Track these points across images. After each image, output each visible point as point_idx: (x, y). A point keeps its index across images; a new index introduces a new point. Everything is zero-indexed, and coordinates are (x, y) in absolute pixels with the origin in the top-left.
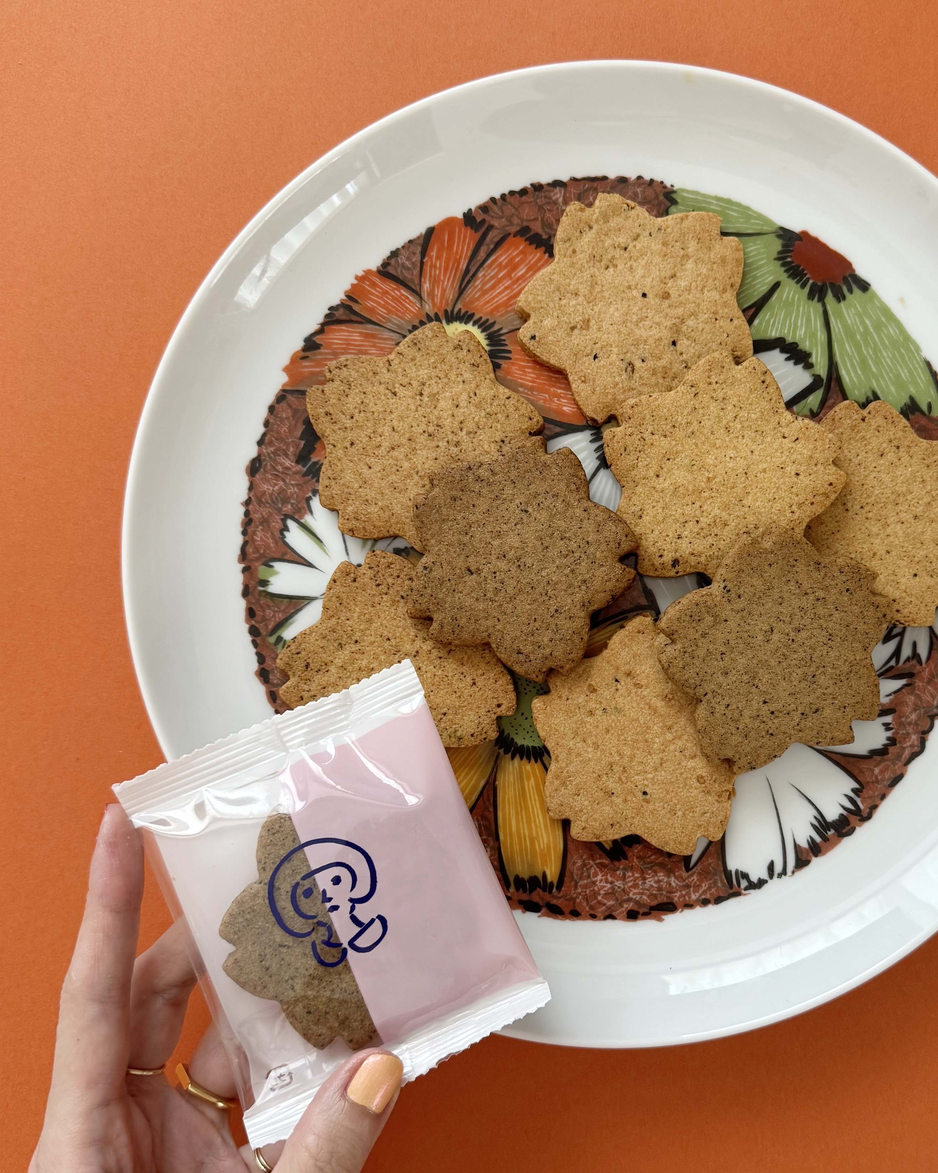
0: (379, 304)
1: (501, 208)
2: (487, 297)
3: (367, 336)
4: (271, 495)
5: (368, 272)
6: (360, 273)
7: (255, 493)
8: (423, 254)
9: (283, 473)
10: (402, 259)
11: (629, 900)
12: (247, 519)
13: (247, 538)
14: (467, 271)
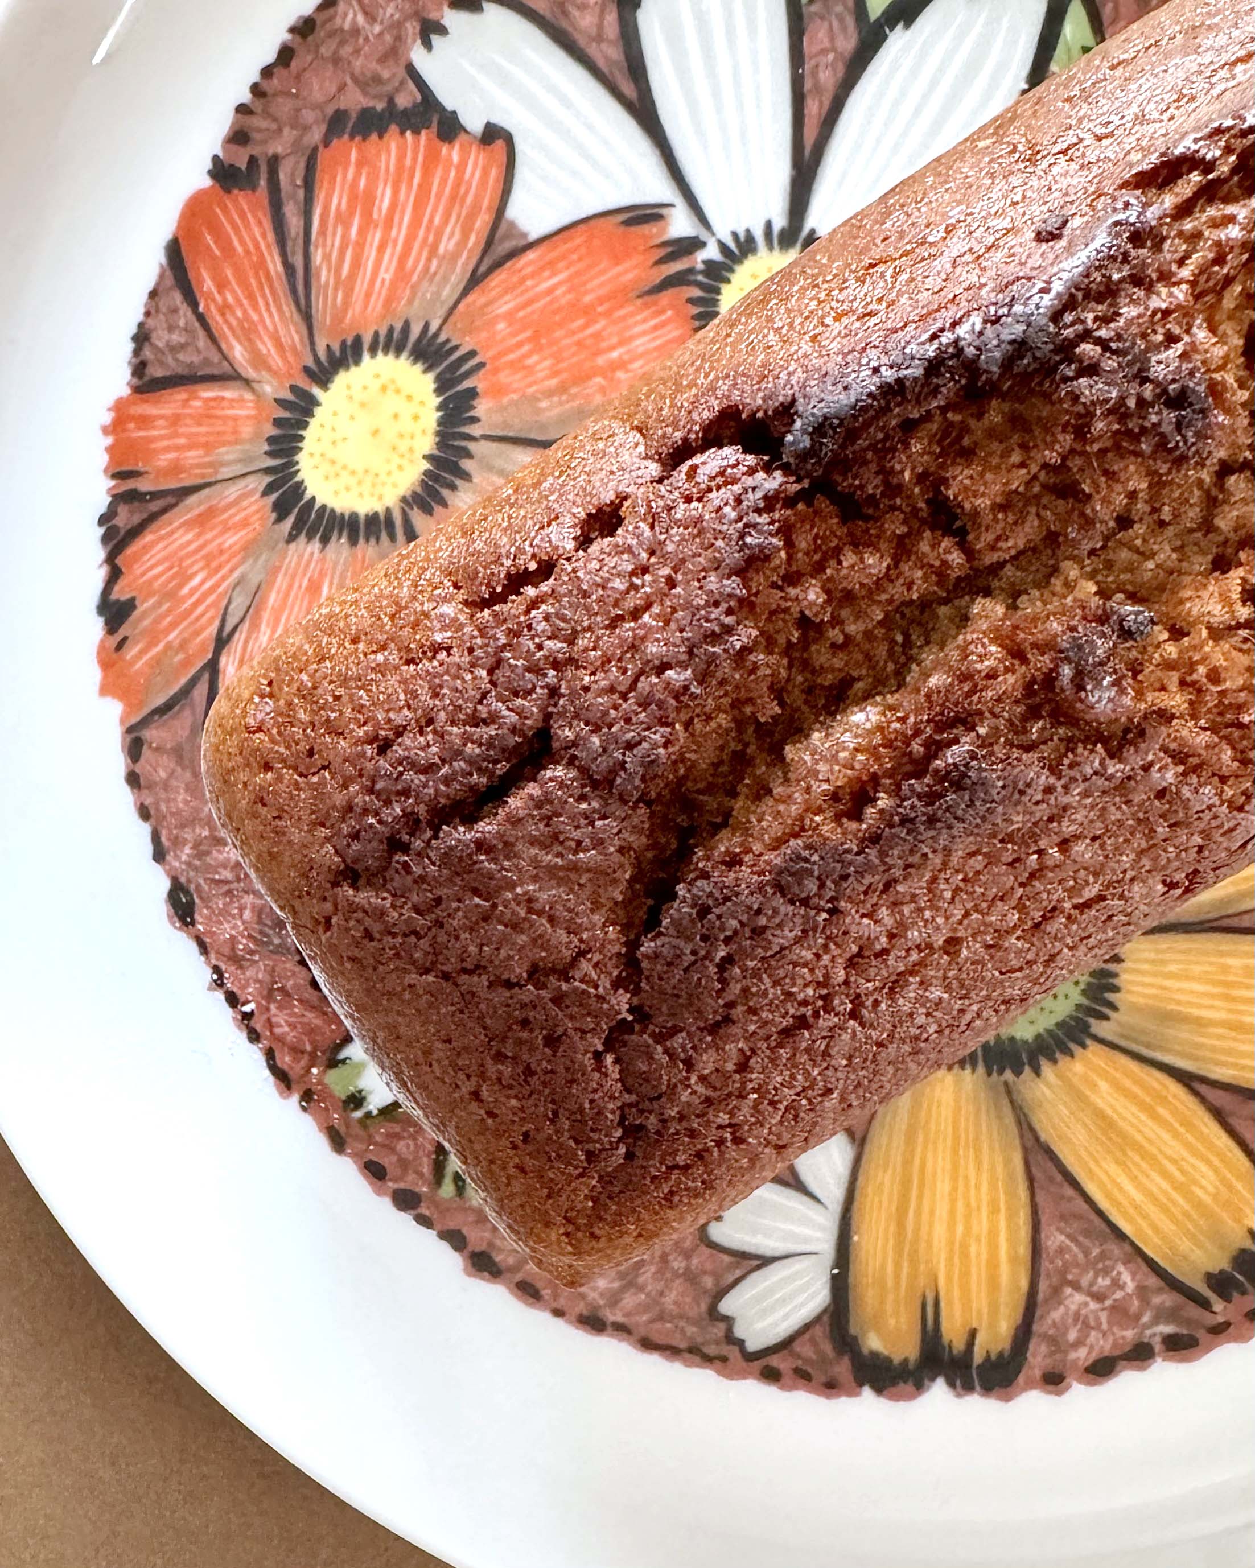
0: (177, 448)
1: (267, 114)
2: (360, 288)
3: (203, 520)
4: (248, 934)
5: (120, 407)
6: (107, 418)
7: (217, 952)
8: (191, 300)
10: (161, 338)
12: (240, 1010)
13: (265, 1043)
14: (289, 268)
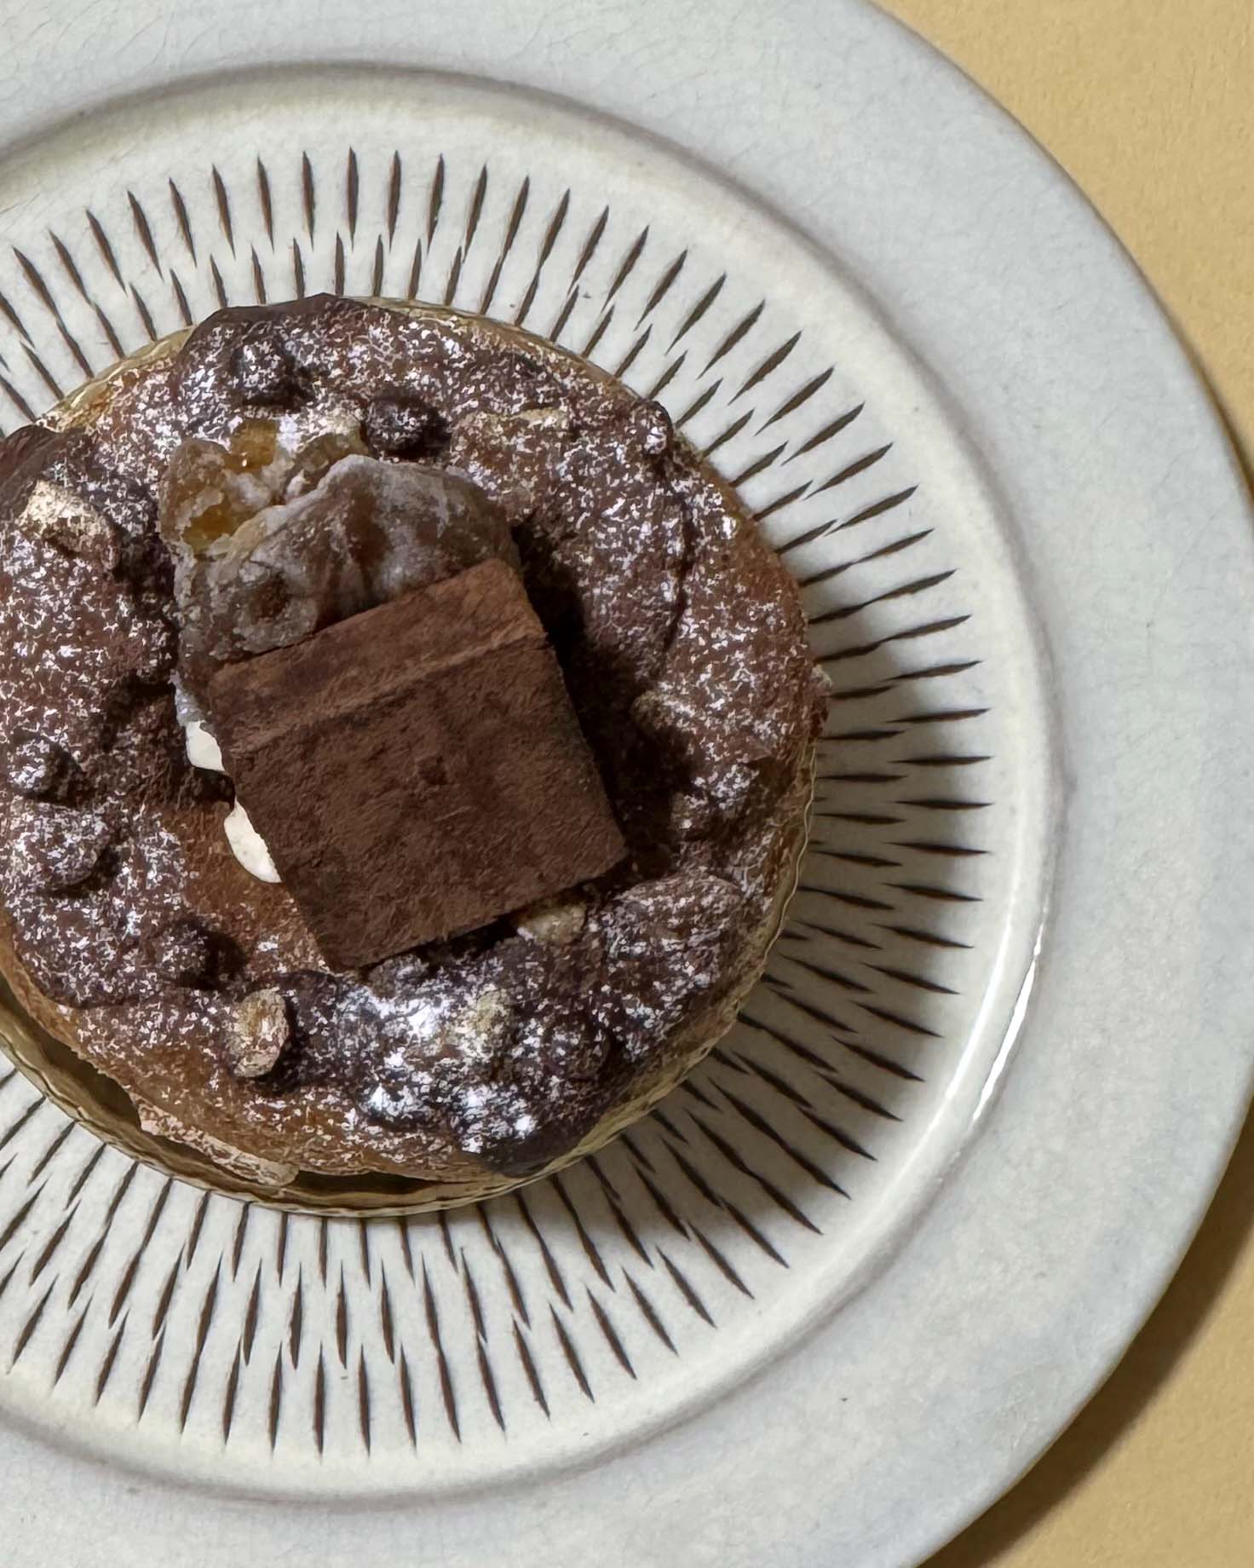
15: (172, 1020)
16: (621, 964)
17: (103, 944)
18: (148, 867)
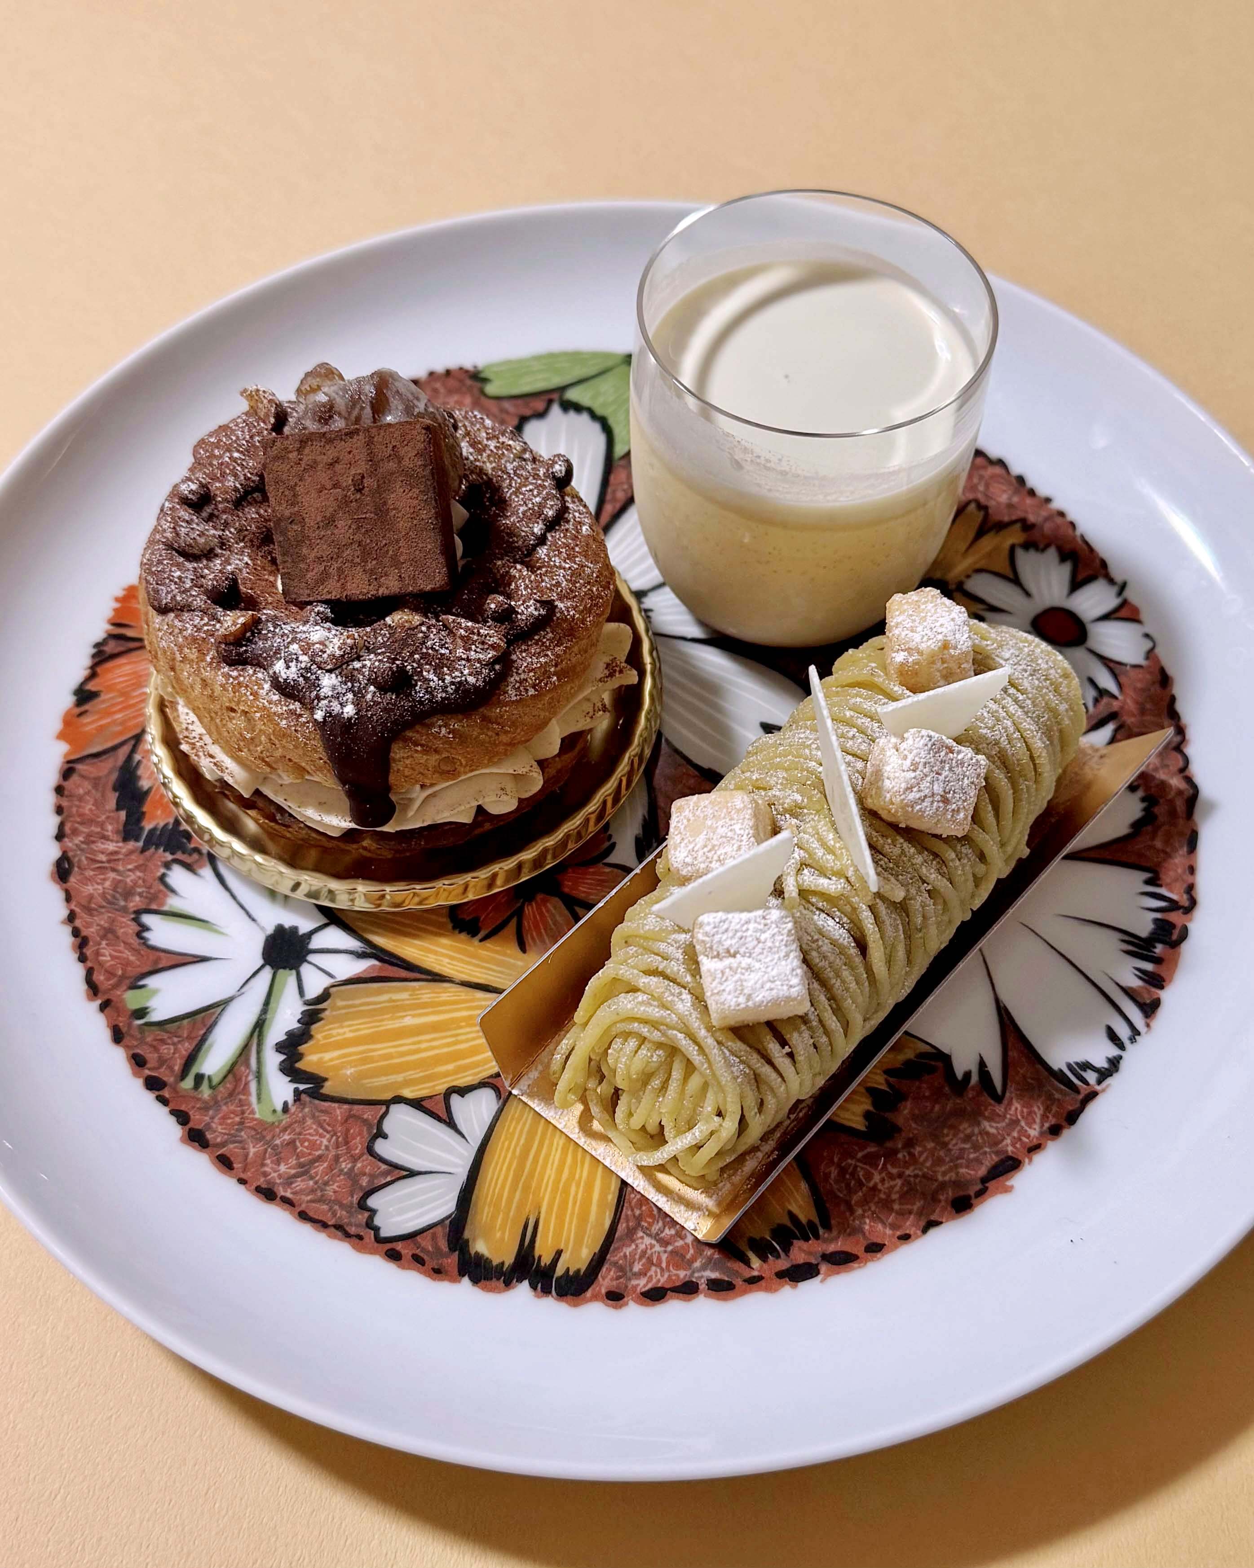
4: (103, 895)
5: (129, 589)
7: (78, 902)
9: (109, 861)
11: (943, 1186)
12: (79, 940)
13: (89, 964)
15: (202, 622)
16: (430, 651)
17: (186, 577)
18: (230, 564)
